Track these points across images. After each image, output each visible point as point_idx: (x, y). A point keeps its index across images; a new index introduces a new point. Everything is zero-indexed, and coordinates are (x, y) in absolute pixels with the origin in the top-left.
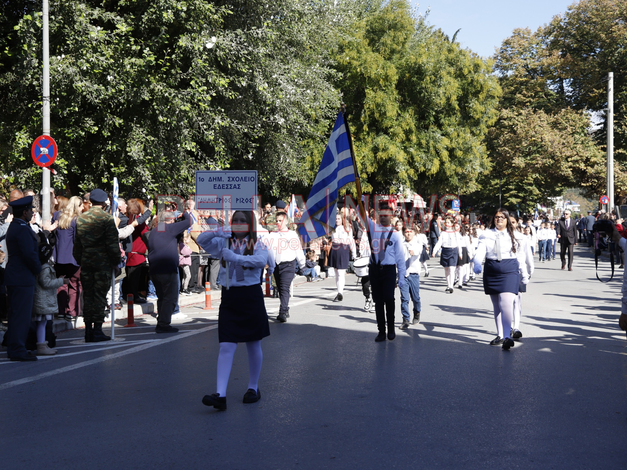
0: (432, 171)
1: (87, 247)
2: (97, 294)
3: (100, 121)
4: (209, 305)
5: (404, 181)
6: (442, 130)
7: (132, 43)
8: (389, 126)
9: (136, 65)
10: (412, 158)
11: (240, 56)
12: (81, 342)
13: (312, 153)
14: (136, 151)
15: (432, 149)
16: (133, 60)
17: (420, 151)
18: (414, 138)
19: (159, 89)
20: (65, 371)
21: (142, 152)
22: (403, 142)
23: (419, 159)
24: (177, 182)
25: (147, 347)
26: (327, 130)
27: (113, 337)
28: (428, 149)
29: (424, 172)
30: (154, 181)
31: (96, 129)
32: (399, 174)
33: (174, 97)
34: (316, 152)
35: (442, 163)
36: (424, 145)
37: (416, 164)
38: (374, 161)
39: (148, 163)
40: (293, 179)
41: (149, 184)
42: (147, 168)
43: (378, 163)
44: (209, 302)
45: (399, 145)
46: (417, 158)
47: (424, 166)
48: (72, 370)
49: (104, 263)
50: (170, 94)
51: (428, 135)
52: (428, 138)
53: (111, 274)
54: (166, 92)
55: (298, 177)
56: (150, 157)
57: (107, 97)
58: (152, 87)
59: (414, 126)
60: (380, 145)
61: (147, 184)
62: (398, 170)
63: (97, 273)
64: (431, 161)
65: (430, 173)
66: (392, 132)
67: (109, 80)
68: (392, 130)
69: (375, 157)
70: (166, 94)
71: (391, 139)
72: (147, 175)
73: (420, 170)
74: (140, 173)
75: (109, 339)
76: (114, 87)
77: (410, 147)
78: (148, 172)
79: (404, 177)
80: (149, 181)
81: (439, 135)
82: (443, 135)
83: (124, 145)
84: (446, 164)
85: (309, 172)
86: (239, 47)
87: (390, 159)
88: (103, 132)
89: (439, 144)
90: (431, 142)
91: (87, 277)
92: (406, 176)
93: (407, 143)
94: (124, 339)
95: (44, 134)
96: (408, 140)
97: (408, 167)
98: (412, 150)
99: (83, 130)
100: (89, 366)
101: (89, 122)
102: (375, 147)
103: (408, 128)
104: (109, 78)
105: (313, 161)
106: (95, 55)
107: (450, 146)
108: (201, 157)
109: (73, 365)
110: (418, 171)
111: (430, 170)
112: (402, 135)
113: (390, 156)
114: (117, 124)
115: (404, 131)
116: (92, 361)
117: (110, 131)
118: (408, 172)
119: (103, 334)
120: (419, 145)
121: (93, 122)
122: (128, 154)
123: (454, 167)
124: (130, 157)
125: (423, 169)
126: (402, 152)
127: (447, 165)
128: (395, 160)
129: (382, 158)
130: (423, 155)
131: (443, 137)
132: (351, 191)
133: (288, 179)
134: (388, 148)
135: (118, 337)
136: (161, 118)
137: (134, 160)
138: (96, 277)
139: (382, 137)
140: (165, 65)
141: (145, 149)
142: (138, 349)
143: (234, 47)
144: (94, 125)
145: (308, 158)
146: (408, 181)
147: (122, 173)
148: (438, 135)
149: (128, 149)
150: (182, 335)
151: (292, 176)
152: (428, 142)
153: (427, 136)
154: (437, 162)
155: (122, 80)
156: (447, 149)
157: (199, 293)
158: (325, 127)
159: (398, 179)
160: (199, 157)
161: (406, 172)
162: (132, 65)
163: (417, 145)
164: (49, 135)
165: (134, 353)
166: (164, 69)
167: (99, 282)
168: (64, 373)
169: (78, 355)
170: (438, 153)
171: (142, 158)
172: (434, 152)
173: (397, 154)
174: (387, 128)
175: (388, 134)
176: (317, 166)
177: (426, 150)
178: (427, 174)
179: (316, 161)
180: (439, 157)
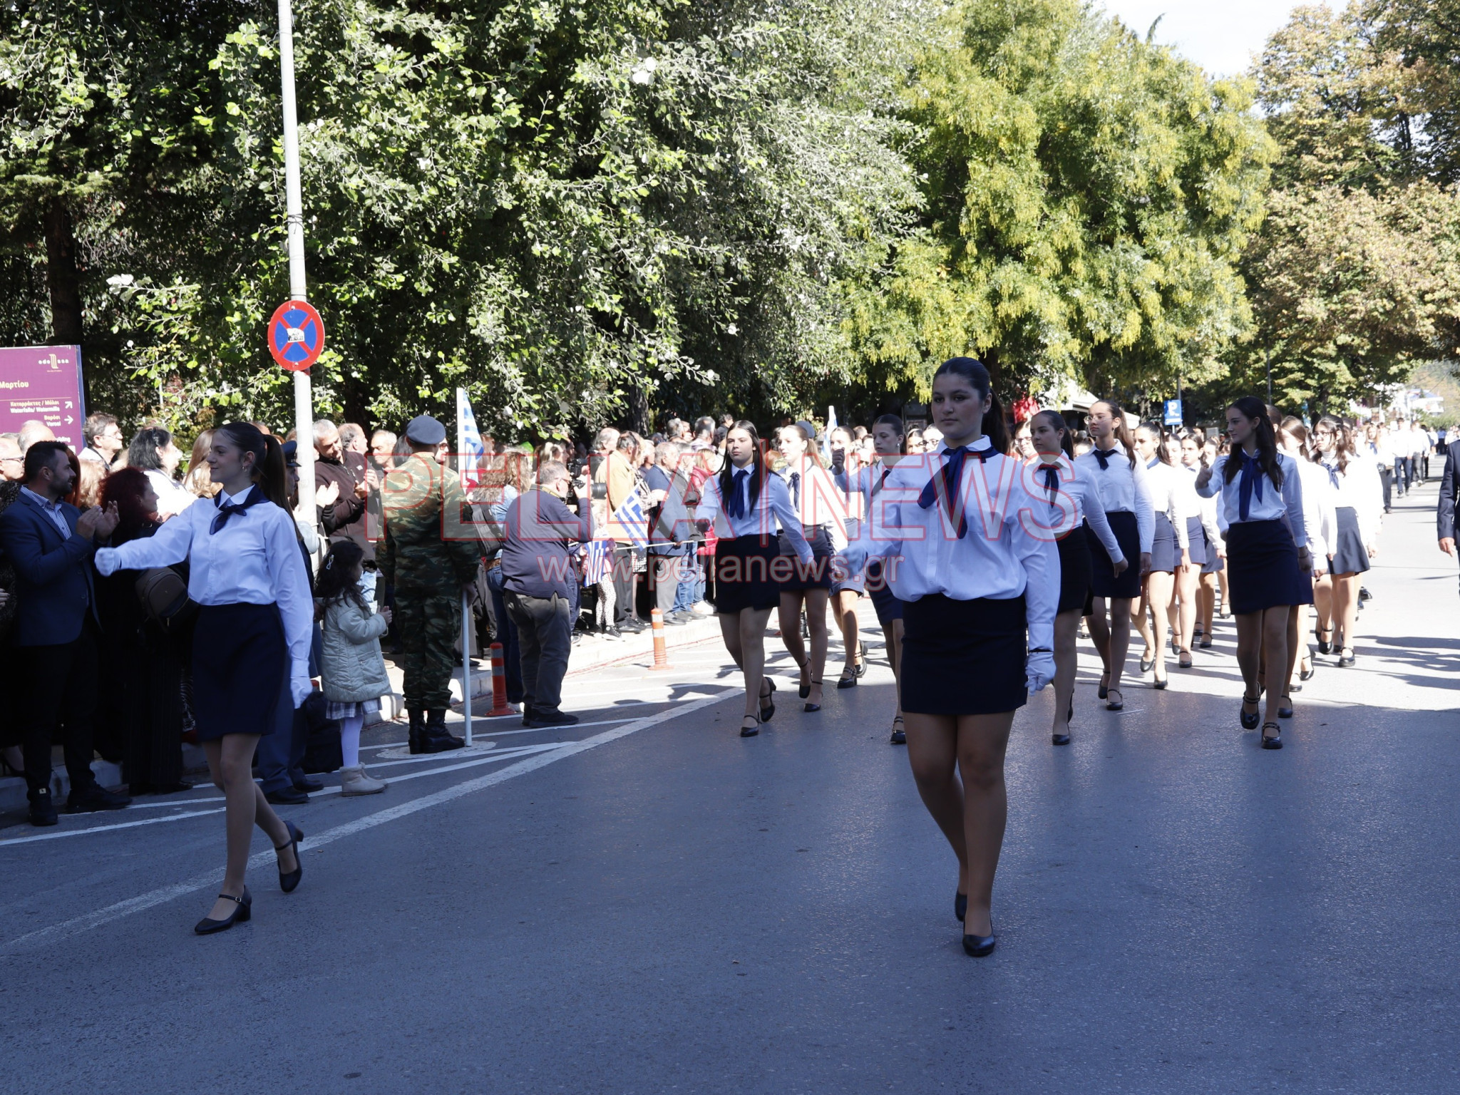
0: (1124, 339)
1: (404, 544)
2: (431, 646)
3: (408, 262)
4: (661, 660)
5: (1060, 365)
6: (1144, 246)
7: (469, 82)
8: (1025, 241)
9: (479, 131)
10: (1079, 311)
11: (711, 96)
12: (398, 753)
13: (853, 311)
14: (490, 326)
15: (1122, 290)
16: (473, 120)
17: (1097, 296)
18: (1079, 266)
19: (531, 185)
20: (382, 821)
21: (500, 326)
22: (1056, 277)
23: (1094, 313)
24: (579, 388)
25: (549, 761)
26: (885, 257)
27: (469, 742)
28: (1115, 291)
29: (1108, 341)
30: (530, 388)
31: (401, 278)
32: (1050, 351)
33: (567, 197)
34: (861, 308)
35: (1146, 321)
36: (1105, 281)
37: (1088, 325)
38: (994, 322)
39: (516, 350)
40: (818, 370)
41: (520, 395)
42: (513, 360)
43: (1002, 326)
44: (661, 653)
45: (1046, 282)
46: (1089, 312)
47: (1107, 327)
48: (397, 819)
49: (443, 579)
50: (557, 192)
51: (1113, 258)
52: (1113, 266)
53: (461, 602)
54: (547, 189)
55: (829, 365)
56: (518, 337)
57: (421, 207)
58: (516, 180)
59: (1080, 241)
60: (1005, 286)
61: (515, 396)
62: (1047, 341)
63: (429, 601)
64: (1122, 316)
65: (1120, 343)
66: (1029, 256)
67: (423, 168)
68: (1030, 250)
69: (995, 313)
70: (549, 194)
71: (1029, 271)
72: (513, 375)
73: (1096, 339)
74: (498, 372)
75: (460, 744)
76: (433, 183)
77: (1074, 286)
78: (516, 371)
79: (1060, 356)
80: (520, 390)
81: (1138, 257)
82: (1146, 257)
83: (463, 313)
84: (1155, 323)
85: (850, 354)
86: (707, 78)
87: (1028, 317)
88: (417, 285)
89: (1138, 278)
90: (1122, 276)
91: (409, 612)
92: (1065, 355)
93: (1066, 278)
94: (493, 744)
95: (293, 298)
96: (1067, 270)
97: (1067, 334)
98: (1077, 294)
99: (371, 285)
100: (432, 807)
101: (386, 266)
102: (995, 291)
103: (1066, 246)
104: (423, 164)
105: (856, 329)
106: (386, 115)
107: (1164, 282)
108: (630, 328)
109: (396, 808)
110: (1092, 340)
111: (1120, 336)
112: (1054, 264)
113: (1027, 309)
114: (446, 267)
115: (1058, 251)
116: (434, 796)
117: (430, 284)
118: (1069, 345)
119: (448, 735)
120: (1095, 282)
121: (393, 265)
122: (472, 332)
123: (1173, 328)
124: (476, 338)
125: (1102, 336)
126: (1056, 300)
127: (1158, 324)
128: (1037, 320)
129: (1008, 316)
130: (1104, 304)
131: (1148, 262)
133: (807, 370)
134: (1022, 293)
135: (479, 739)
136: (537, 249)
137: (485, 345)
138: (428, 610)
139: (1008, 268)
140: (542, 130)
141: (507, 320)
142: (529, 766)
143: (696, 78)
144: (397, 271)
145: (847, 323)
146: (1071, 365)
147: (461, 374)
148: (1136, 257)
149: (471, 321)
150: (617, 730)
151: (816, 363)
152: (1114, 275)
153: (1111, 261)
154: (1134, 318)
155: (451, 166)
156: (1158, 287)
157: (637, 633)
158: (882, 250)
159: (1047, 362)
160: (625, 330)
161: (1064, 345)
162: (472, 131)
163: (1090, 281)
164: (304, 299)
165: (523, 776)
166: (539, 139)
167: (434, 621)
168: (380, 826)
169: (399, 782)
170: (1135, 298)
171: (502, 339)
172: (1127, 297)
173: (1043, 304)
174: (1020, 247)
175: (1021, 260)
176: (867, 340)
177: (1111, 293)
178: (1113, 346)
179: (864, 329)
180: (1139, 306)
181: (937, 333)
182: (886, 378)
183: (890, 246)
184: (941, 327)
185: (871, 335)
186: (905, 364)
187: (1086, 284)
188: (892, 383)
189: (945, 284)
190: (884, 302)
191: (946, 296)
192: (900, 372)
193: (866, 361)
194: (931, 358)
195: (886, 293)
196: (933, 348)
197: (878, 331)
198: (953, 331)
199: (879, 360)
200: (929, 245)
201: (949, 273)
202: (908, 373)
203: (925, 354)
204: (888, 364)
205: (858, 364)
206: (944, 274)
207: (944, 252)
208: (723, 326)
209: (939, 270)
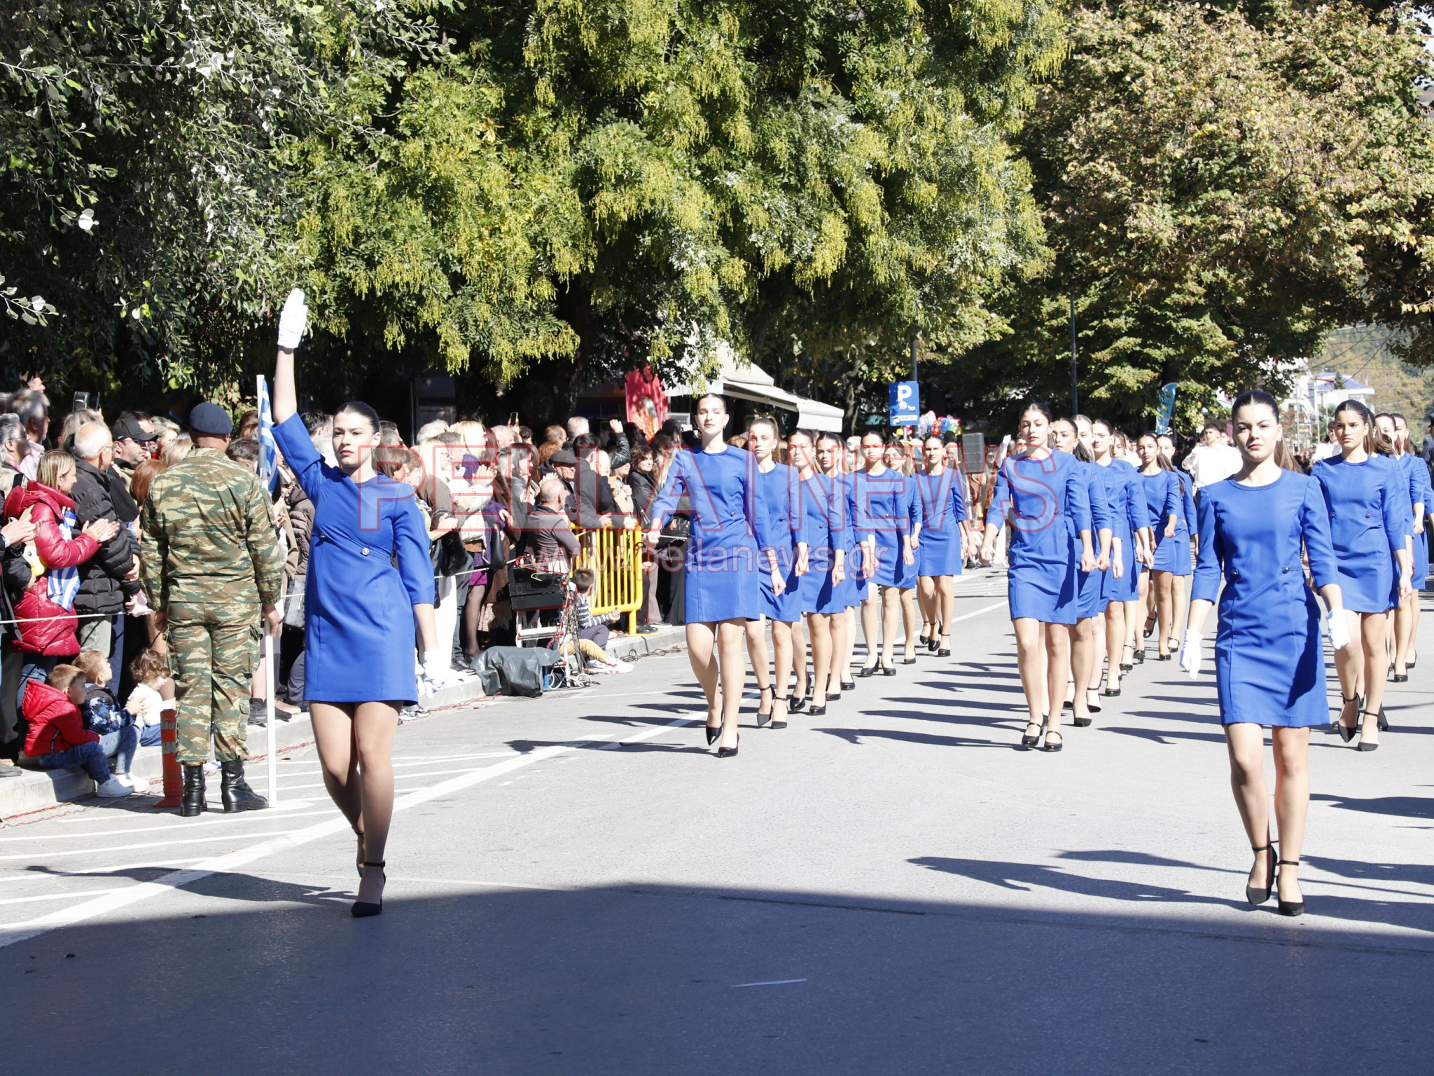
0: (818, 265)
5: (705, 309)
6: (853, 100)
8: (643, 82)
10: (737, 213)
13: (327, 196)
15: (814, 174)
17: (766, 185)
18: (740, 129)
22: (698, 149)
23: (763, 216)
26: (381, 100)
28: (802, 179)
29: (789, 269)
32: (689, 283)
34: (339, 192)
35: (857, 234)
36: (783, 158)
37: (753, 237)
38: (584, 228)
40: (249, 308)
43: (600, 237)
45: (681, 158)
46: (756, 215)
47: (787, 243)
51: (798, 117)
52: (797, 133)
55: (270, 299)
59: (740, 83)
60: (608, 161)
62: (684, 264)
64: (813, 224)
65: (809, 273)
66: (651, 109)
68: (651, 98)
69: (589, 212)
71: (650, 137)
73: (767, 264)
77: (728, 167)
79: (706, 291)
81: (842, 119)
82: (856, 118)
84: (872, 238)
85: (316, 278)
87: (646, 221)
89: (845, 156)
90: (813, 147)
92: (716, 288)
93: (713, 150)
96: (720, 138)
97: (722, 252)
98: (733, 181)
102: (586, 169)
103: (716, 93)
107: (886, 163)
110: (761, 268)
111: (810, 260)
113: (647, 206)
115: (701, 101)
118: (723, 271)
120: (764, 158)
123: (903, 248)
125: (779, 258)
126: (696, 189)
127: (878, 241)
128: (666, 225)
129: (612, 215)
130: (781, 201)
131: (860, 126)
132: (492, 351)
133: (227, 307)
134: (639, 174)
139: (613, 129)
145: (310, 219)
146: (722, 310)
148: (838, 118)
151: (247, 294)
152: (799, 147)
153: (792, 123)
154: (835, 228)
156: (875, 173)
158: (374, 87)
159: (680, 301)
161: (715, 271)
163: (756, 159)
172: (822, 190)
173: (676, 198)
174: (635, 92)
175: (635, 116)
176: (350, 252)
177: (793, 181)
178: (798, 279)
179: (343, 229)
180: (844, 207)
181: (479, 245)
182: (384, 326)
183: (392, 79)
184: (486, 233)
185: (356, 242)
186: (421, 300)
187: (749, 164)
188: (393, 334)
189: (493, 155)
190: (380, 183)
191: (495, 176)
192: (411, 314)
193: (346, 292)
194: (469, 289)
195: (384, 166)
196: (472, 272)
197: (370, 236)
198: (508, 242)
199: (372, 290)
200: (464, 81)
201: (500, 133)
202: (426, 316)
203: (457, 281)
204: (388, 296)
205: (330, 297)
206: (491, 137)
207: (493, 96)
208: (67, 217)
209: (482, 127)
